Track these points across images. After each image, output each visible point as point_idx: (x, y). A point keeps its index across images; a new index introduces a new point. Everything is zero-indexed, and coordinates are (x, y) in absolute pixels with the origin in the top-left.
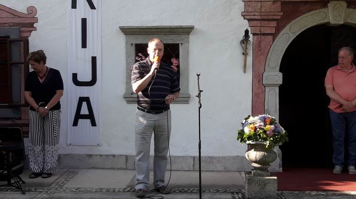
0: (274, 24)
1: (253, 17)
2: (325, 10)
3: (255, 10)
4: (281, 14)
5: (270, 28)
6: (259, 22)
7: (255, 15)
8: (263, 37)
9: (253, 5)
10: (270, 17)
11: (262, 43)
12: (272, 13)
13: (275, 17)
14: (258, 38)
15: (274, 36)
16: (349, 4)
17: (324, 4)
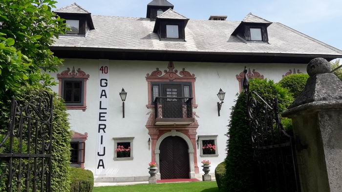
1: (151, 134)
4: (159, 133)
5: (156, 137)
6: (153, 136)
9: (151, 131)
11: (154, 142)
12: (156, 133)
16: (177, 130)
17: (170, 131)
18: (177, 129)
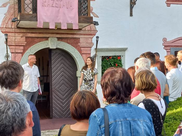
0: (22, 48)
1: (11, 44)
2: (47, 41)
3: (12, 40)
4: (26, 43)
5: (20, 49)
6: (14, 47)
7: (12, 43)
8: (16, 54)
9: (11, 38)
10: (20, 44)
11: (16, 58)
12: (21, 43)
13: (23, 44)
14: (14, 55)
15: (22, 53)
16: (59, 39)
17: (47, 38)
18: (58, 36)
